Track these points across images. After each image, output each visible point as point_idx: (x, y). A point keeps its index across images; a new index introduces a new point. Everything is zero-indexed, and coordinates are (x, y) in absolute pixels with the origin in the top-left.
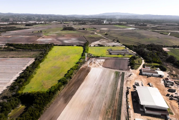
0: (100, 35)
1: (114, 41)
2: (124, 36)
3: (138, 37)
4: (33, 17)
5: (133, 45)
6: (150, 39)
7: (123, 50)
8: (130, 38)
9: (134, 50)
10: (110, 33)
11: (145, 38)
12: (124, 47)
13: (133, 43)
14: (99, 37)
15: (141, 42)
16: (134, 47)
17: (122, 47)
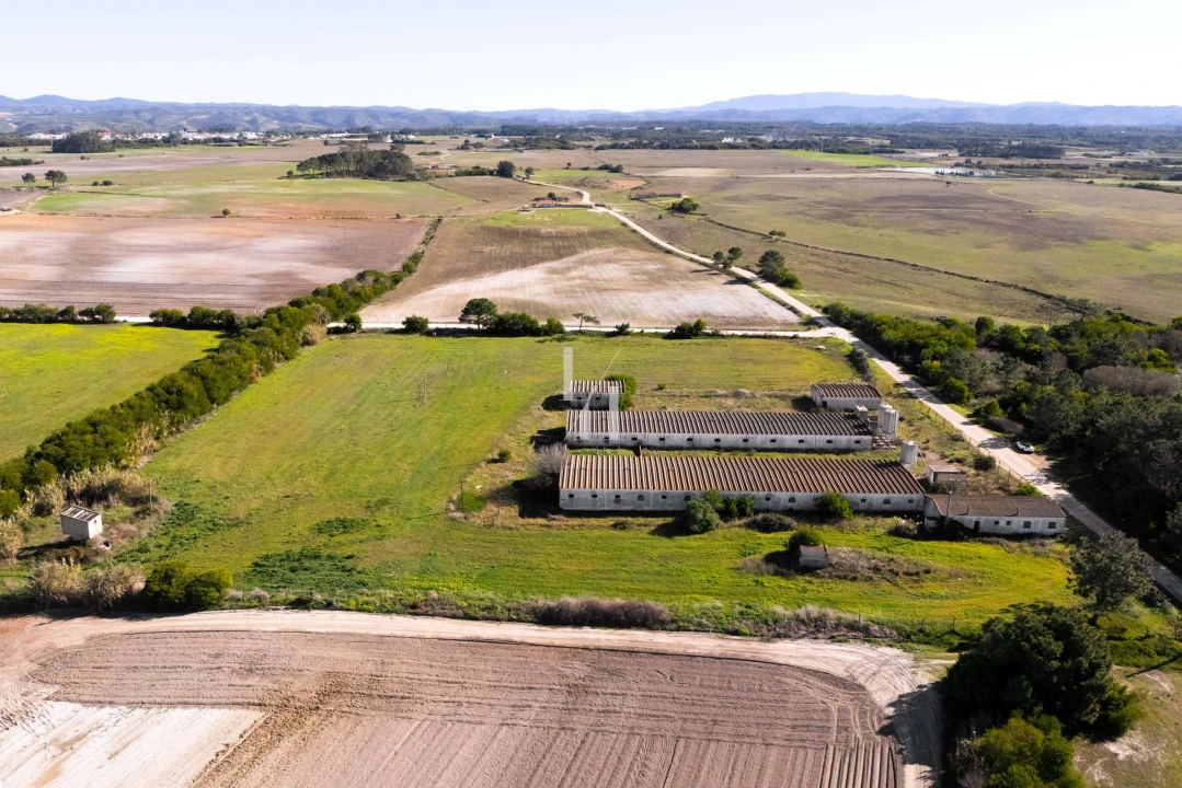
0: (615, 212)
1: (725, 270)
2: (855, 225)
3: (1012, 228)
4: (248, 119)
5: (967, 316)
6: (1160, 250)
7: (804, 404)
8: (928, 242)
9: (999, 416)
10: (727, 199)
11: (1092, 237)
12: (830, 346)
13: (969, 288)
14: (585, 229)
15: (1070, 284)
16: (988, 344)
17: (811, 344)
